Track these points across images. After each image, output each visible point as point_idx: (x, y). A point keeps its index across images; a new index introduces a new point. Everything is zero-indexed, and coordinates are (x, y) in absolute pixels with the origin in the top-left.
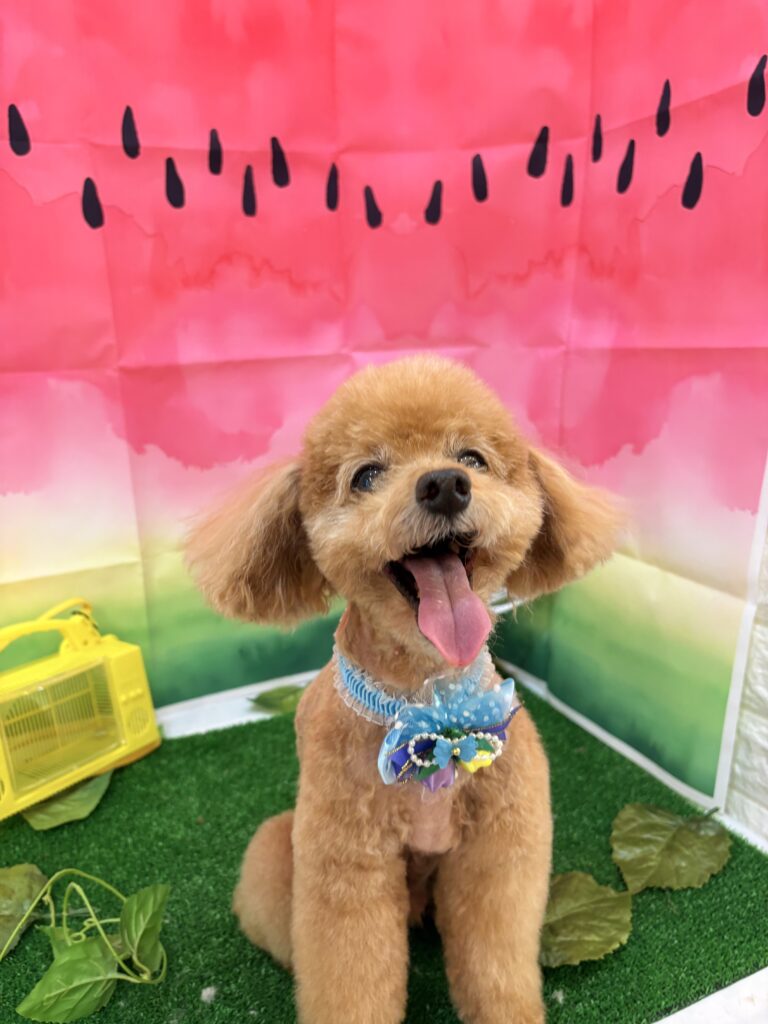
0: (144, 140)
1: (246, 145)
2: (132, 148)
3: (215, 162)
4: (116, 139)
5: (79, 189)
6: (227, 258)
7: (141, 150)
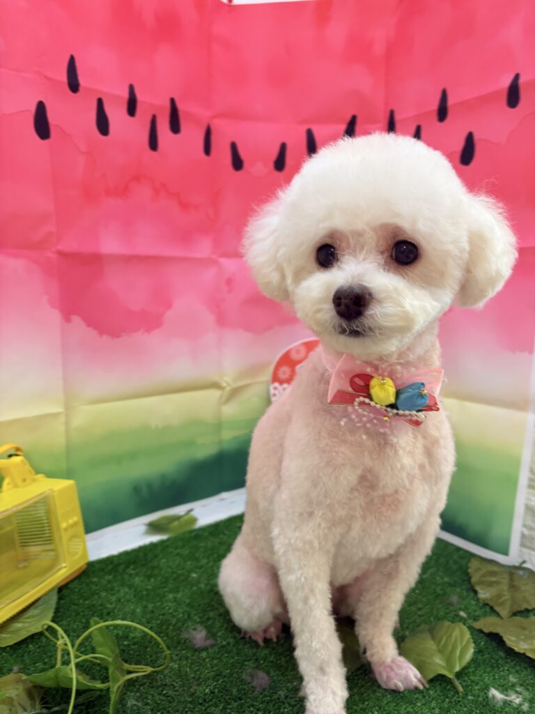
0: (82, 81)
1: (153, 100)
2: (74, 86)
3: (132, 107)
4: (63, 77)
5: (33, 108)
6: (137, 178)
7: (81, 89)
